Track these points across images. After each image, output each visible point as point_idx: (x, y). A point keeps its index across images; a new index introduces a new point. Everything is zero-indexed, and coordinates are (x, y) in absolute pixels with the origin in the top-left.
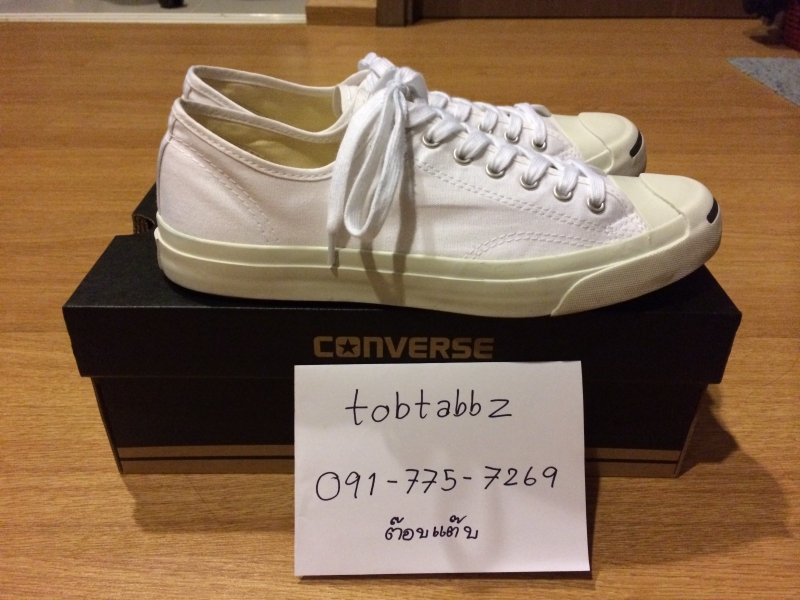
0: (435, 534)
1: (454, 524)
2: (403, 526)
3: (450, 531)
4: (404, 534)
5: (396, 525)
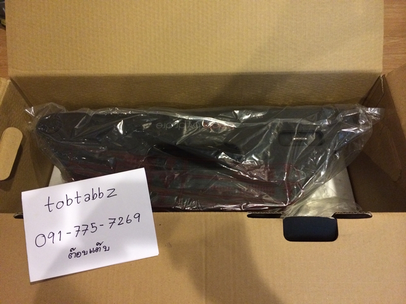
0: (90, 252)
2: (76, 251)
3: (97, 249)
4: (77, 255)
5: (73, 252)
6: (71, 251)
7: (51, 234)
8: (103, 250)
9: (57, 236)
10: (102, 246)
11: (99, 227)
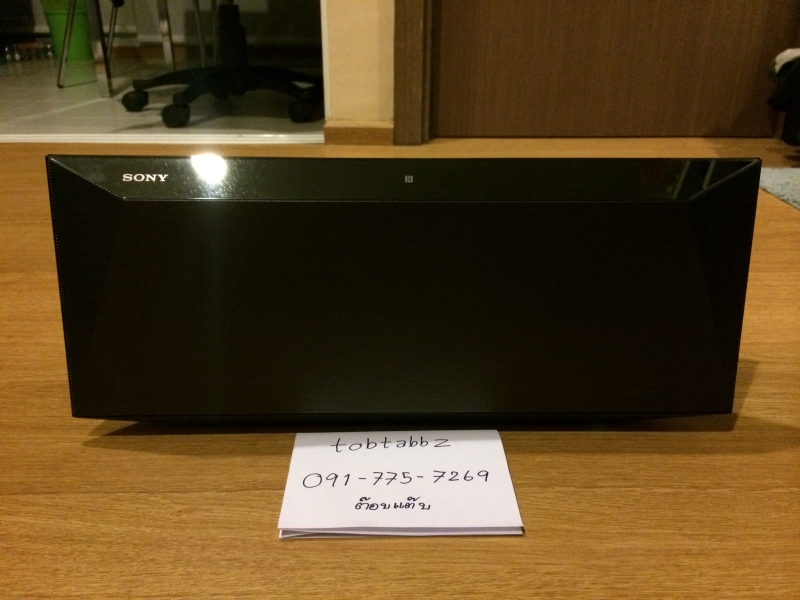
0: (396, 506)
1: (410, 502)
2: (370, 502)
3: (408, 506)
4: (371, 507)
5: (364, 501)
6: (361, 500)
7: (333, 476)
8: (418, 507)
9: (341, 480)
10: (416, 503)
11: (414, 478)
